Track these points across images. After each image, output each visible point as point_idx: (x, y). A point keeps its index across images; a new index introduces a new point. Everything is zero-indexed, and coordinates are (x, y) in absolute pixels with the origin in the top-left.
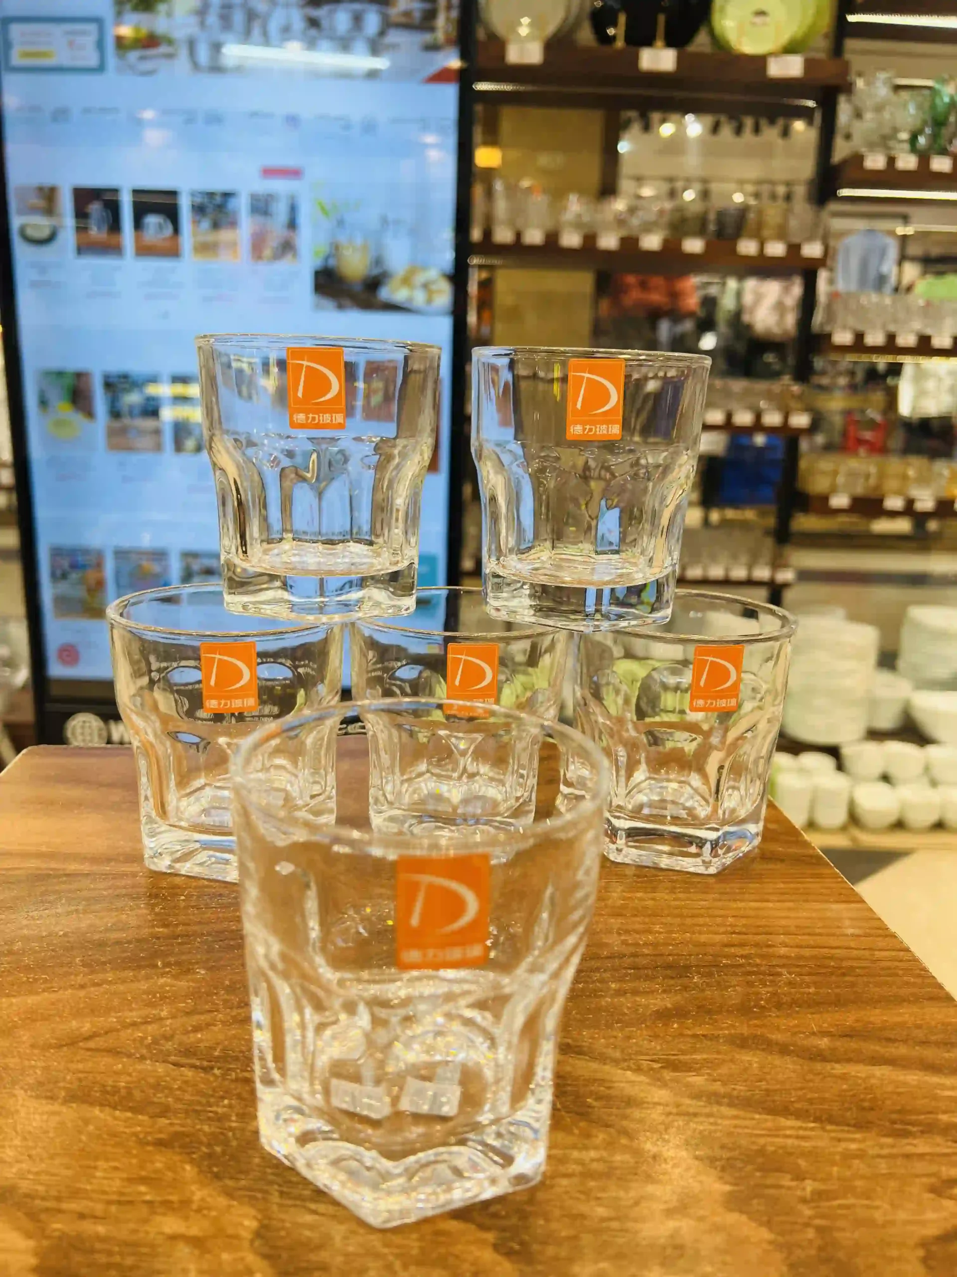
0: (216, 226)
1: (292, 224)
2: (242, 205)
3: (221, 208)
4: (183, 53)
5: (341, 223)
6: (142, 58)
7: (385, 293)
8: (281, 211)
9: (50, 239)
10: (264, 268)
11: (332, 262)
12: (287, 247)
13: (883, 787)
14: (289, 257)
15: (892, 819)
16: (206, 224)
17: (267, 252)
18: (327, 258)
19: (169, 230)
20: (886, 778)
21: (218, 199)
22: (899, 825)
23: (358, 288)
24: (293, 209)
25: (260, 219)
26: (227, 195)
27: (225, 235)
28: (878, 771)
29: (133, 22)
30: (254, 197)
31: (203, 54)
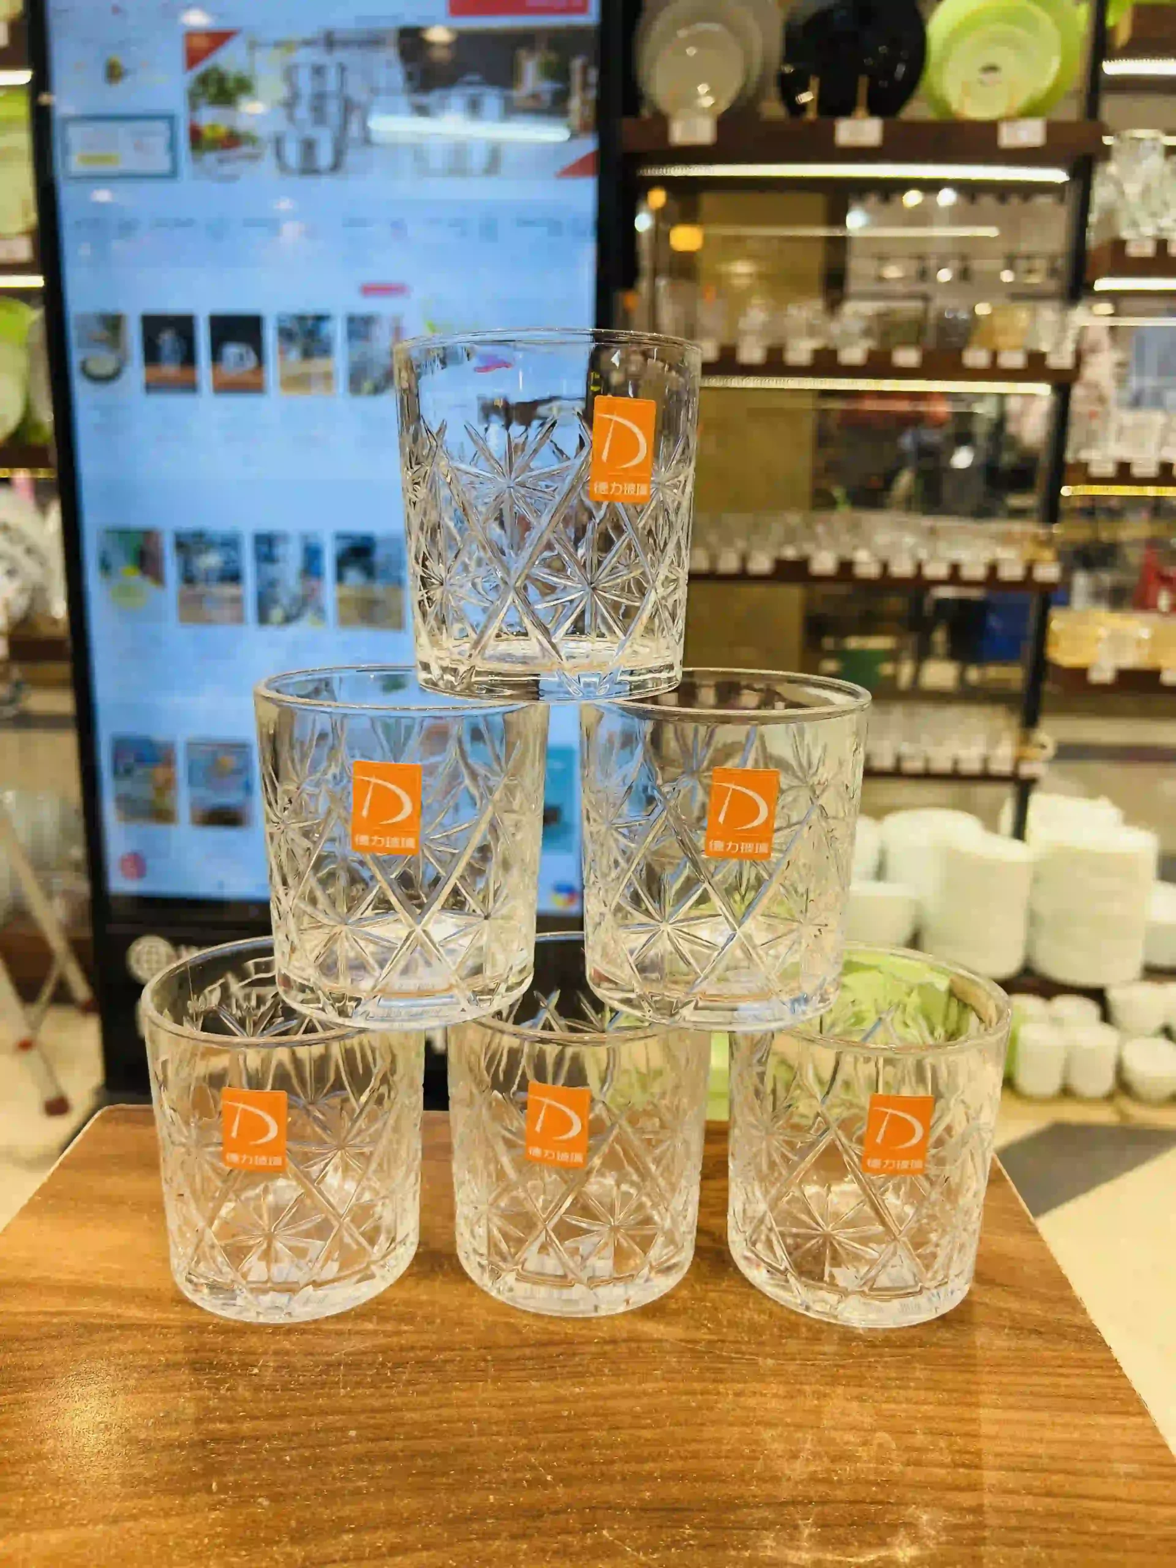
0: (307, 354)
2: (337, 331)
3: (312, 333)
4: (269, 153)
6: (221, 161)
8: (383, 337)
9: (116, 374)
10: (363, 403)
13: (1163, 1044)
16: (294, 354)
17: (367, 385)
19: (251, 361)
21: (309, 324)
24: (398, 333)
25: (360, 344)
26: (320, 319)
27: (318, 365)
28: (1156, 1022)
29: (211, 118)
30: (351, 320)
31: (292, 153)
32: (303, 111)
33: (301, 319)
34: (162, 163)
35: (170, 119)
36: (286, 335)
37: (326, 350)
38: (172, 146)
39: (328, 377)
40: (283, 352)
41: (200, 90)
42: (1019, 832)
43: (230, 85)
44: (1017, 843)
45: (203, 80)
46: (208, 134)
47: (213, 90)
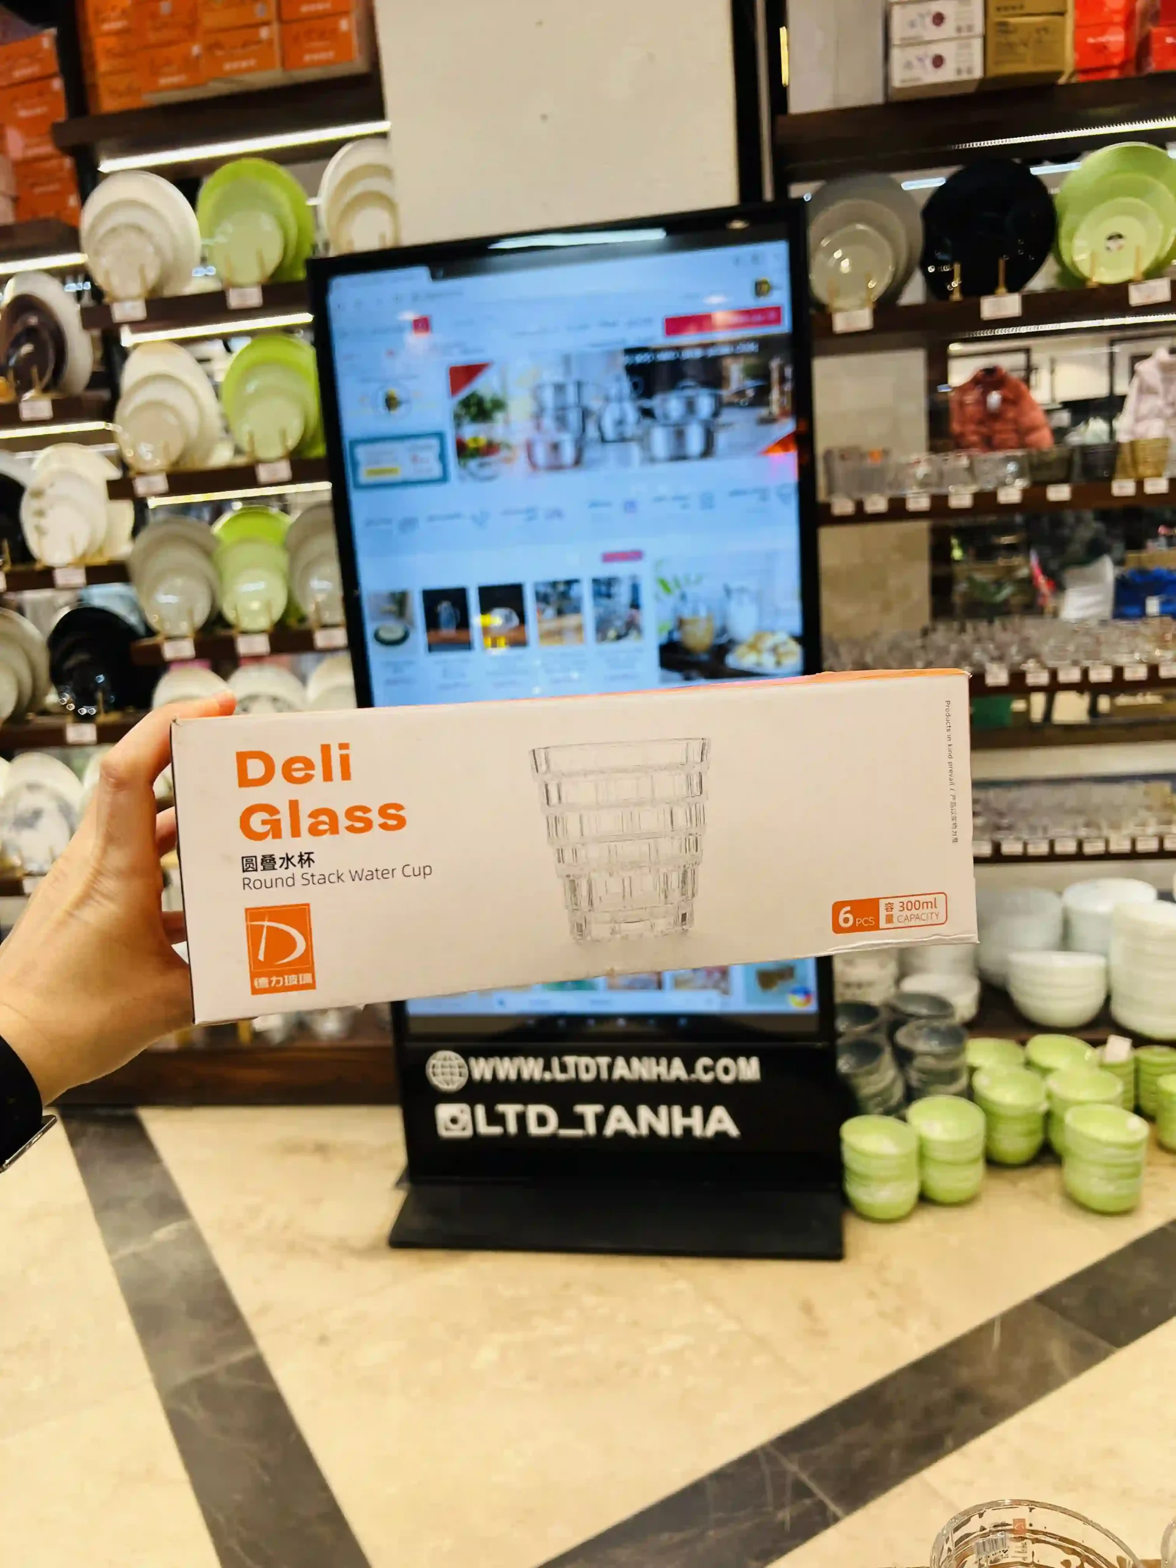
0: (560, 612)
1: (635, 605)
2: (585, 591)
3: (564, 595)
4: (521, 456)
5: (683, 597)
6: (482, 465)
7: (732, 660)
8: (623, 595)
9: (404, 638)
10: (610, 647)
11: (676, 636)
12: (631, 626)
14: (633, 634)
16: (550, 612)
17: (612, 633)
18: (670, 633)
19: (516, 621)
21: (561, 588)
23: (705, 657)
24: (635, 589)
25: (604, 601)
26: (569, 583)
27: (570, 621)
29: (472, 432)
30: (596, 581)
31: (541, 454)
32: (548, 422)
33: (554, 584)
34: (436, 471)
35: (440, 436)
36: (542, 598)
37: (577, 610)
38: (442, 457)
39: (579, 629)
40: (541, 612)
41: (463, 412)
43: (488, 405)
45: (466, 403)
46: (472, 445)
47: (473, 410)
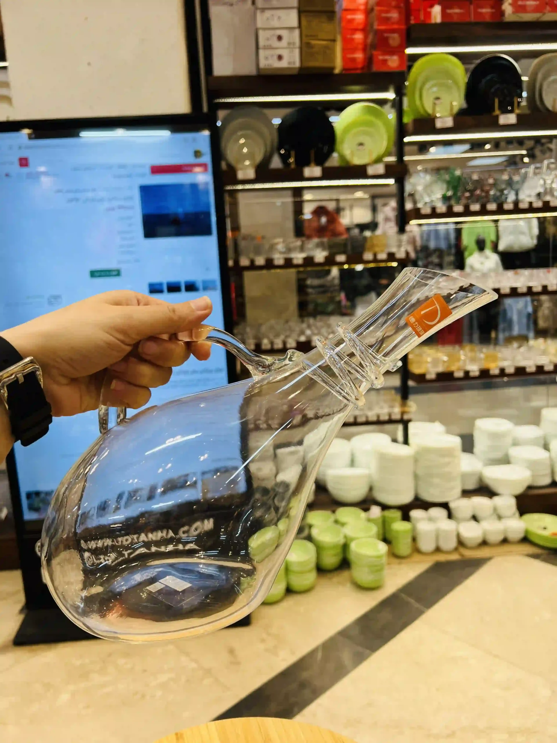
13: (473, 523)
15: (480, 540)
20: (475, 518)
22: (484, 543)
28: (469, 514)
42: (406, 442)
44: (406, 446)
